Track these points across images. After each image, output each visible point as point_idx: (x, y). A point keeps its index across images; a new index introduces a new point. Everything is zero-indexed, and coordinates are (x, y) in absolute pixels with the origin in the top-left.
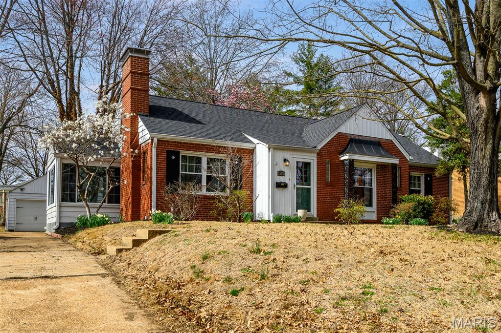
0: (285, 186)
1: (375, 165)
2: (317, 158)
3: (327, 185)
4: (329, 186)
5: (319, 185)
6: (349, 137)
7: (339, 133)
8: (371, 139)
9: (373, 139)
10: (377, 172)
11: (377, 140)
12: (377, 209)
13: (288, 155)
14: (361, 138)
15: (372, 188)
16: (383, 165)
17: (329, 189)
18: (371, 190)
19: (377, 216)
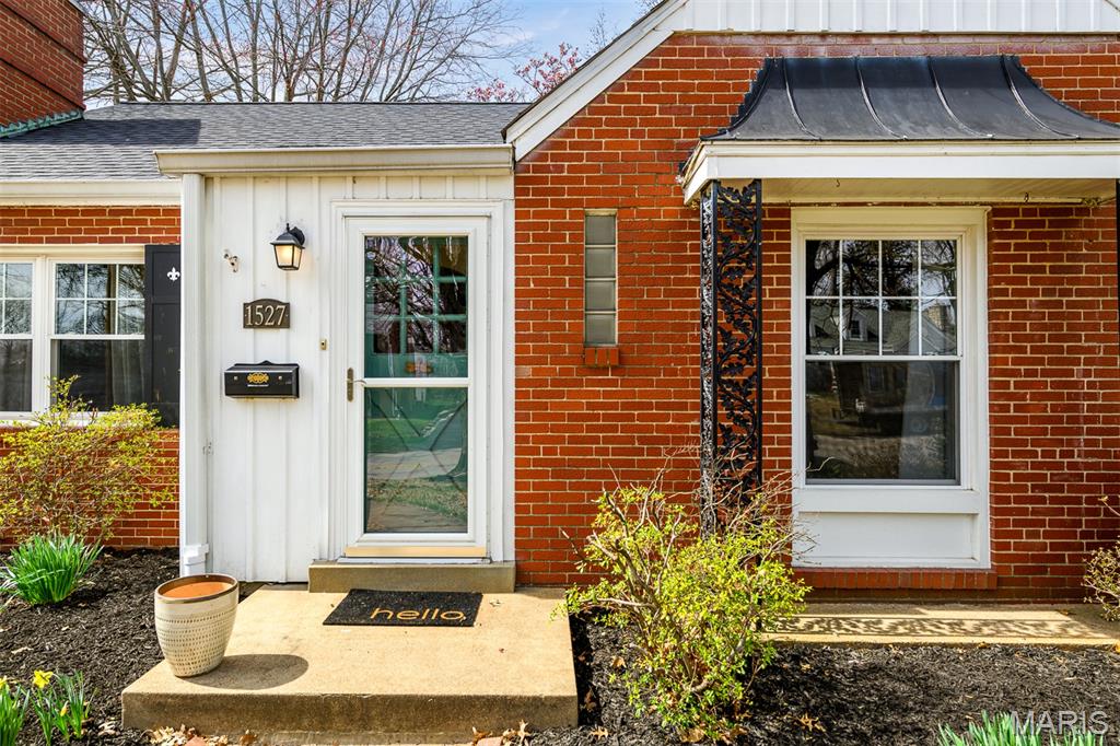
0: (283, 384)
1: (978, 217)
2: (518, 204)
3: (590, 360)
4: (604, 371)
5: (528, 370)
6: (759, 51)
7: (675, 37)
8: (940, 49)
9: (959, 49)
10: (991, 259)
11: (992, 48)
12: (996, 500)
13: (307, 204)
14: (856, 52)
15: (954, 366)
16: (1047, 210)
17: (600, 391)
18: (946, 378)
19: (996, 546)
